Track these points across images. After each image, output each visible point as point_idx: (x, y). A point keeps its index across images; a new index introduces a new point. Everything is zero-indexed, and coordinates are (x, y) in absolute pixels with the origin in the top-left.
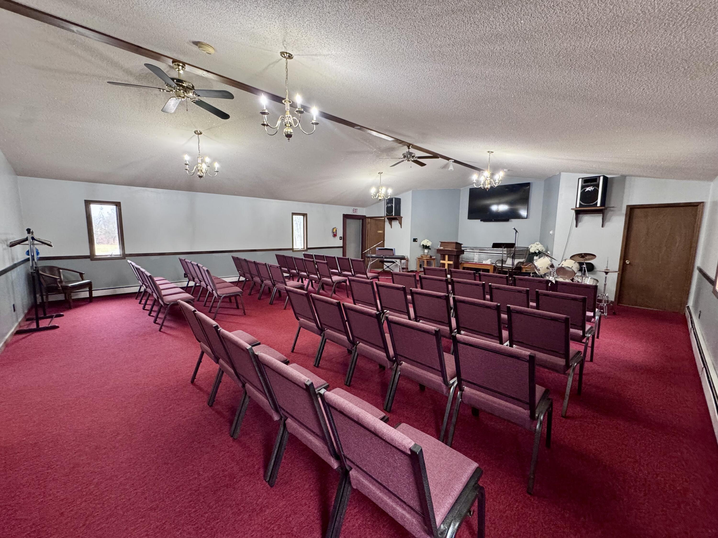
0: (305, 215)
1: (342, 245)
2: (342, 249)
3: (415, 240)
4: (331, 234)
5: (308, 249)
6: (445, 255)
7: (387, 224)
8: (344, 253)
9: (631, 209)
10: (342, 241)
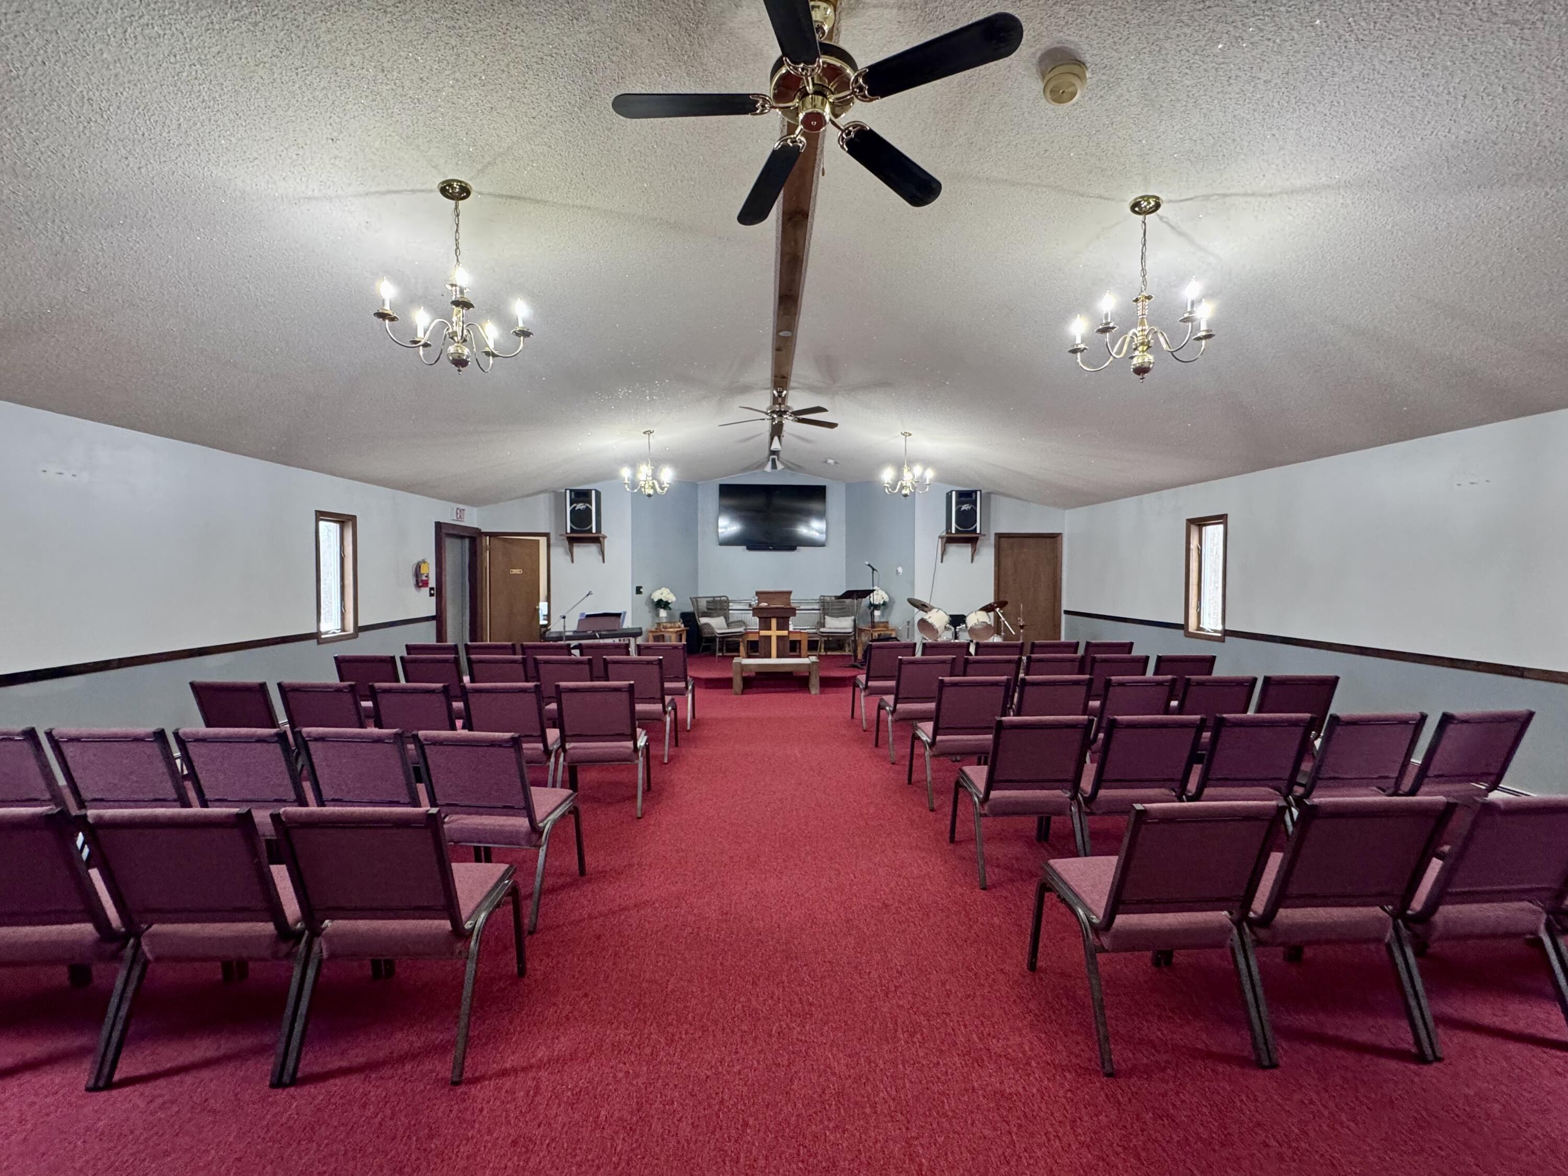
0: (344, 521)
1: (434, 613)
2: (434, 623)
3: (638, 590)
4: (412, 581)
5: (359, 629)
6: (770, 618)
7: (559, 553)
8: (441, 634)
9: (1000, 536)
10: (434, 598)
